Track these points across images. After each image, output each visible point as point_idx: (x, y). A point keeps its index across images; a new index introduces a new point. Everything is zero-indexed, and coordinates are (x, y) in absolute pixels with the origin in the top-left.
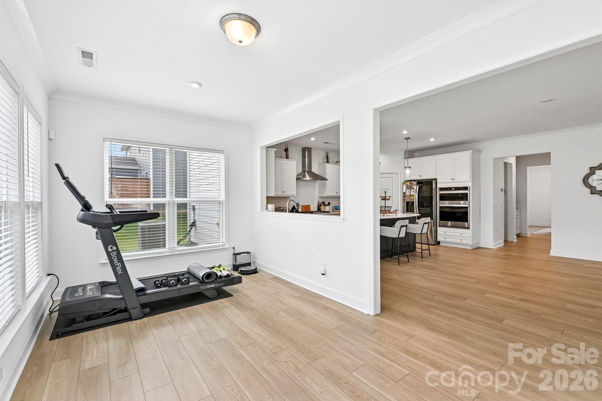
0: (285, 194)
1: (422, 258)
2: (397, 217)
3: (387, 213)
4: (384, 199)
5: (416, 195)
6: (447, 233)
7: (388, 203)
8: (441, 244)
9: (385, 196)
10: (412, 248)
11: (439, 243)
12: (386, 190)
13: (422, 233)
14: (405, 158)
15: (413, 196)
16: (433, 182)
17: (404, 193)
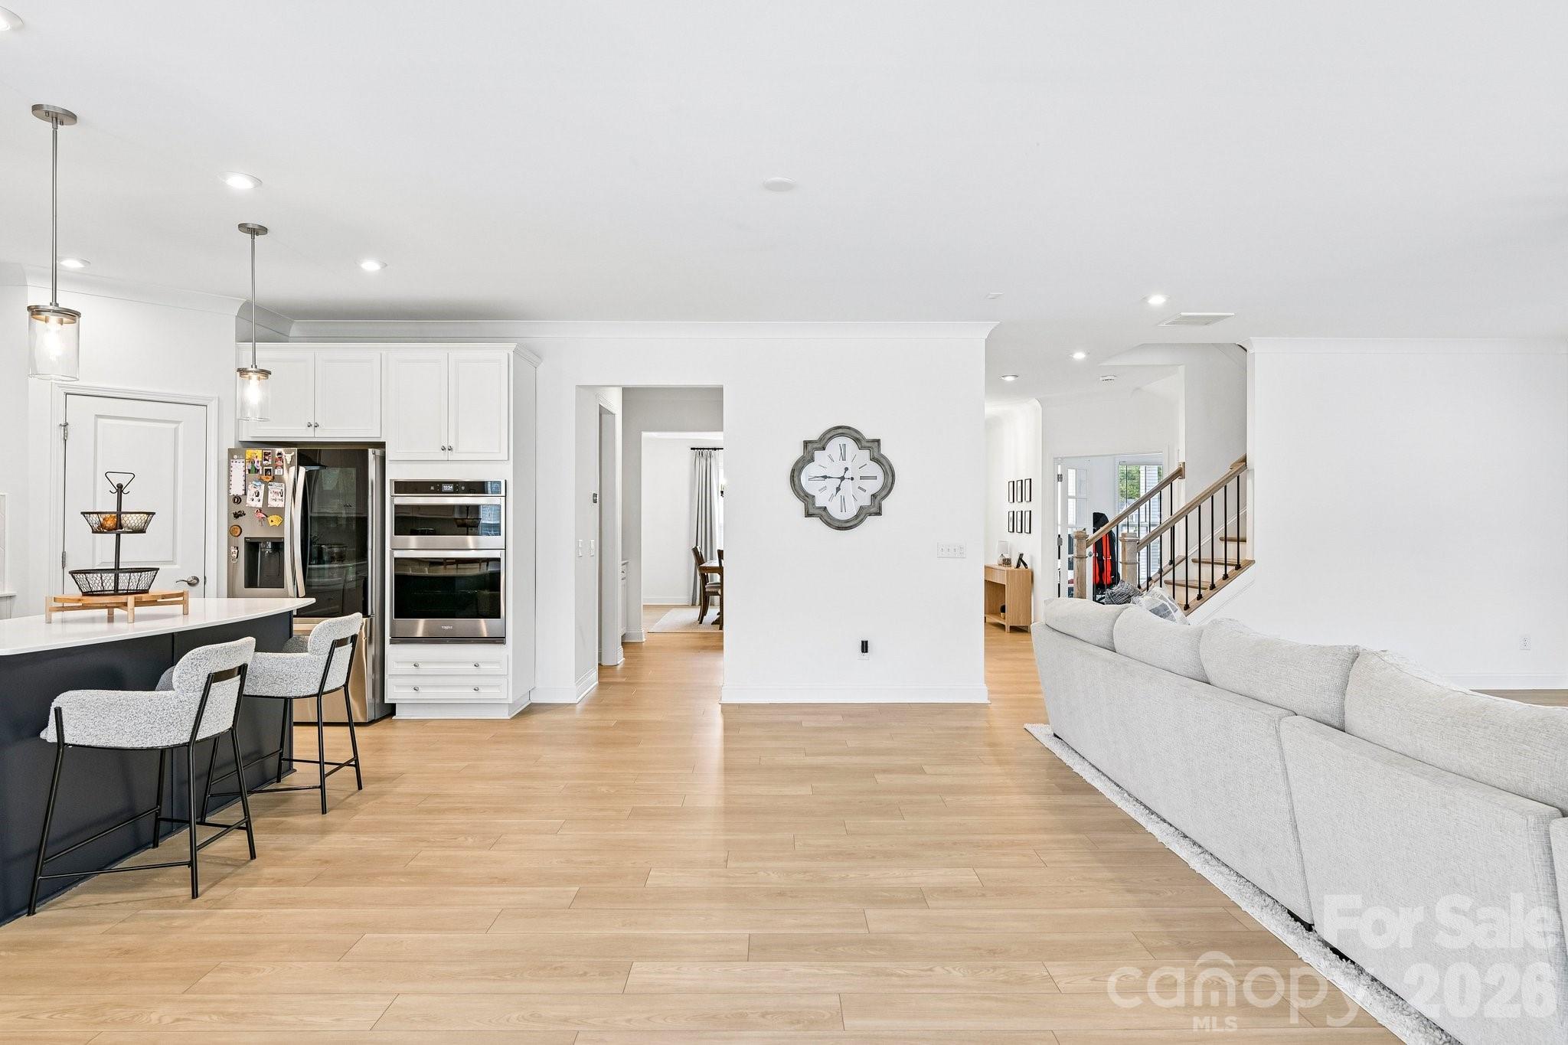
1: (324, 812)
2: (194, 622)
3: (126, 604)
4: (113, 525)
5: (294, 513)
6: (424, 668)
7: (134, 549)
8: (400, 714)
9: (119, 513)
10: (272, 763)
11: (392, 710)
12: (123, 480)
13: (325, 690)
14: (242, 338)
15: (280, 512)
16: (371, 457)
17: (237, 500)
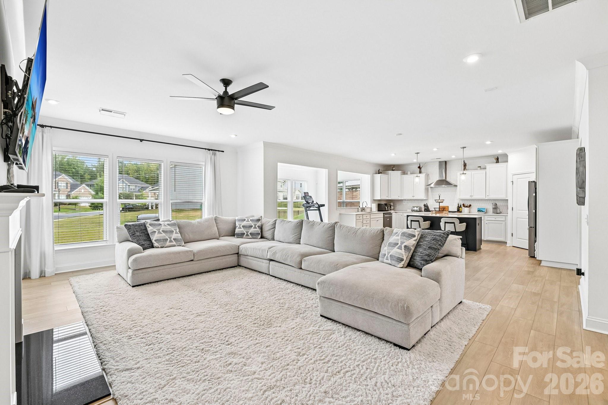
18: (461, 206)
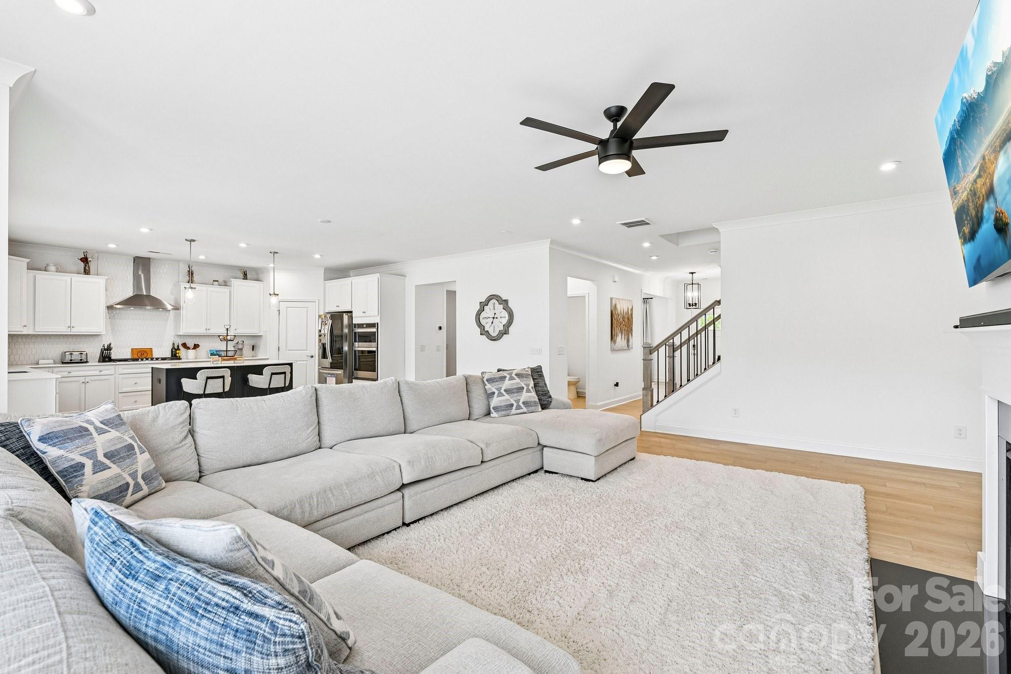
0: (73, 330)
4: (226, 339)
12: (227, 327)
14: (326, 279)
16: (345, 316)
17: (320, 331)
18: (178, 346)
